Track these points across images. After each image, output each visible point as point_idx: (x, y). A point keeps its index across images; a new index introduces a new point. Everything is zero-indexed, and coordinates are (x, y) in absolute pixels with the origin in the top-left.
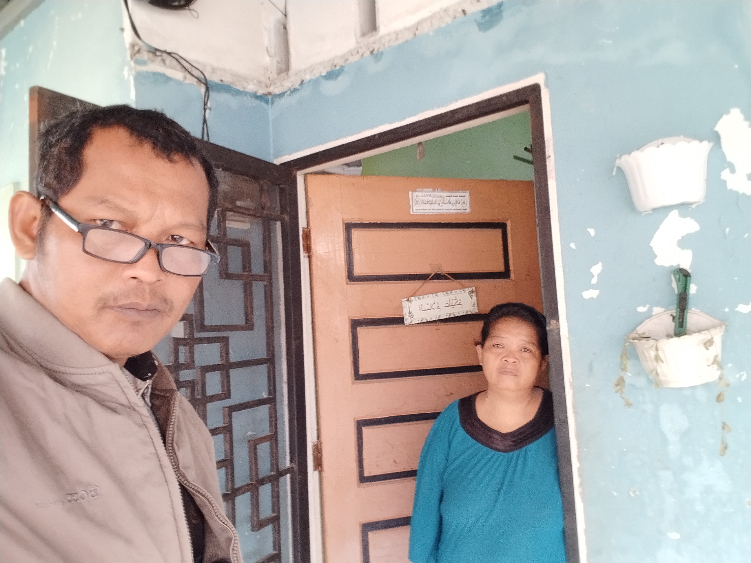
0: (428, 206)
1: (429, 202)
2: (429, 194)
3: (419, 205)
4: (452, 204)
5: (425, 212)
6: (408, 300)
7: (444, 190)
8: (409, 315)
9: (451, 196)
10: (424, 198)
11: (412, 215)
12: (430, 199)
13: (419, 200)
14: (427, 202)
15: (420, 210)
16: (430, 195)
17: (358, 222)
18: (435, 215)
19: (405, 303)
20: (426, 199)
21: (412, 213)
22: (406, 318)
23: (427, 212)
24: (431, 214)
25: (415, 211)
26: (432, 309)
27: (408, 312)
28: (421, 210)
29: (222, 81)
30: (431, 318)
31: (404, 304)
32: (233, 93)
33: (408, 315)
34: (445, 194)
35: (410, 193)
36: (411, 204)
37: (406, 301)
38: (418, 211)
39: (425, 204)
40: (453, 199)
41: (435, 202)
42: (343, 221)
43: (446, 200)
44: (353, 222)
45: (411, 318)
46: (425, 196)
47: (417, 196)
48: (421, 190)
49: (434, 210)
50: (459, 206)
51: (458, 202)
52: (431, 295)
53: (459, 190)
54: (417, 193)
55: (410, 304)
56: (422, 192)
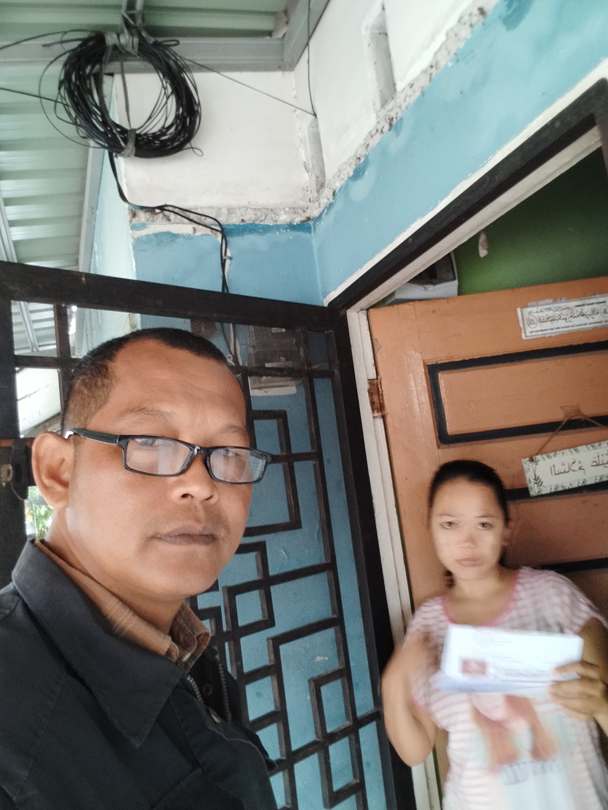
0: (548, 325)
1: (549, 320)
2: (548, 307)
3: (534, 326)
4: (587, 316)
5: (544, 334)
6: (532, 460)
7: (570, 298)
8: (535, 482)
9: (584, 305)
10: (540, 314)
11: (525, 340)
12: (550, 313)
13: (534, 318)
14: (545, 320)
15: (536, 331)
16: (550, 309)
17: (447, 361)
18: (561, 336)
19: (526, 464)
20: (544, 314)
21: (524, 337)
22: (531, 486)
23: (548, 333)
24: (554, 335)
25: (528, 334)
26: (571, 471)
27: (534, 477)
28: (538, 331)
29: (243, 221)
30: (571, 485)
31: (525, 466)
32: (261, 231)
33: (533, 481)
34: (572, 304)
35: (519, 310)
36: (521, 325)
37: (528, 462)
38: (534, 334)
39: (543, 322)
40: (587, 309)
41: (559, 317)
42: (424, 363)
43: (575, 311)
44: (439, 363)
45: (539, 486)
46: (541, 311)
47: (530, 313)
48: (534, 303)
49: (559, 328)
50: (597, 318)
51: (596, 312)
52: (567, 450)
53: (595, 294)
54: (529, 309)
55: (534, 466)
56: (537, 305)
